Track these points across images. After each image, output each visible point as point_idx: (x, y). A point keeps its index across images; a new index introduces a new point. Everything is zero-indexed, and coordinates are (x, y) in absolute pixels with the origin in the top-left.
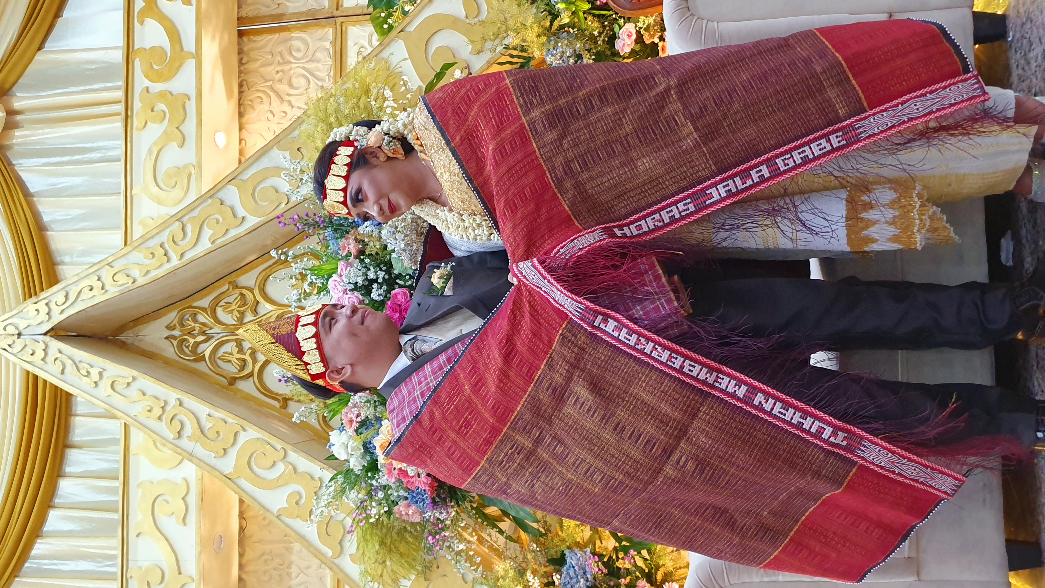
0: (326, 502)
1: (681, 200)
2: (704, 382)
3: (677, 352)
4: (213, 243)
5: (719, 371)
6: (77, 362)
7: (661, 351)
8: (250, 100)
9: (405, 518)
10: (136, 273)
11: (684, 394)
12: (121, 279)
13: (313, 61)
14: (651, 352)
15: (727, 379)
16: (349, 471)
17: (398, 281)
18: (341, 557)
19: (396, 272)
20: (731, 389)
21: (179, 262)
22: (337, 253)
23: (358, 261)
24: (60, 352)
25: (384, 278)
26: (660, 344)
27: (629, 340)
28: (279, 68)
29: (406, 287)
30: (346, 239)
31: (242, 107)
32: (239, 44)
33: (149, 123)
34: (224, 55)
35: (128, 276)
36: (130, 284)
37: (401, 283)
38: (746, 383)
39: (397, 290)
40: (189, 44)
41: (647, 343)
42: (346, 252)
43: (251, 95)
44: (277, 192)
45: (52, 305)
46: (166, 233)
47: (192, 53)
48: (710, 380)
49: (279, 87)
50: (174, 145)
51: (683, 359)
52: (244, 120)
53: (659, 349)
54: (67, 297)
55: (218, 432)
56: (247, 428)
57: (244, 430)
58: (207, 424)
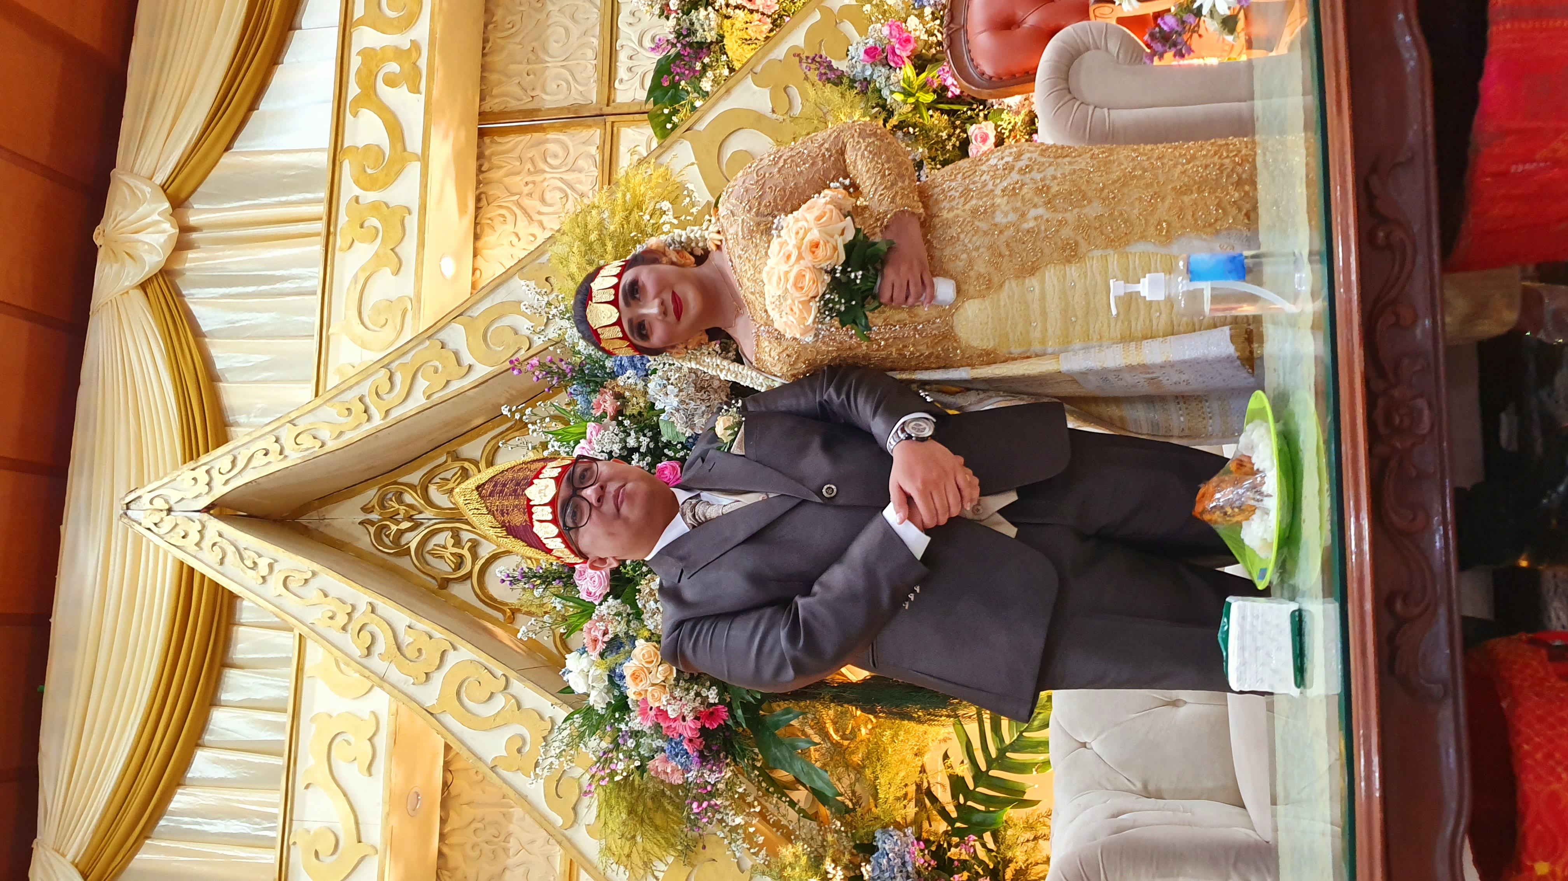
0: (558, 751)
4: (428, 397)
6: (242, 550)
8: (490, 219)
9: (663, 777)
10: (325, 434)
12: (306, 441)
13: (574, 171)
16: (591, 709)
17: (666, 451)
18: (573, 829)
19: (664, 439)
21: (382, 422)
23: (614, 423)
24: (220, 535)
25: (648, 445)
28: (529, 179)
29: (677, 459)
30: (601, 394)
31: (478, 227)
32: (479, 147)
33: (356, 242)
34: (458, 157)
35: (315, 438)
36: (317, 449)
37: (671, 453)
39: (665, 463)
40: (414, 143)
42: (601, 411)
43: (491, 212)
44: (516, 333)
45: (215, 473)
46: (369, 382)
47: (417, 155)
49: (527, 202)
50: (387, 271)
52: (480, 244)
54: (234, 463)
55: (420, 650)
56: (458, 646)
57: (455, 648)
58: (406, 639)
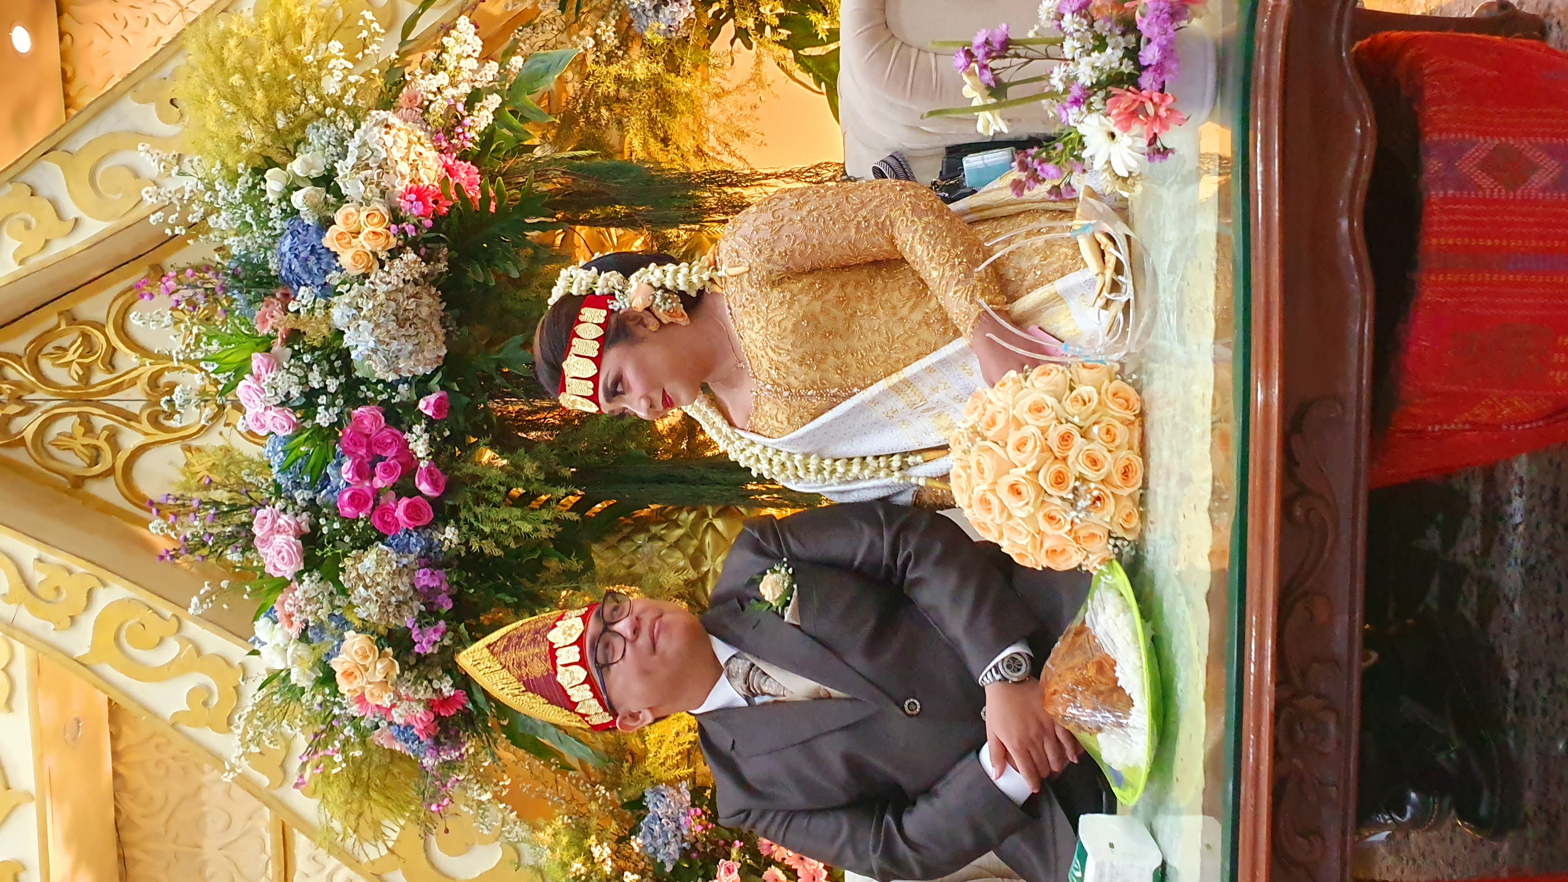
4: (22, 263)
17: (363, 388)
18: (283, 788)
19: (359, 373)
29: (378, 402)
37: (370, 395)
39: (362, 411)
42: (268, 328)
44: (137, 176)
55: (57, 589)
56: (109, 582)
57: (104, 585)
58: (38, 577)
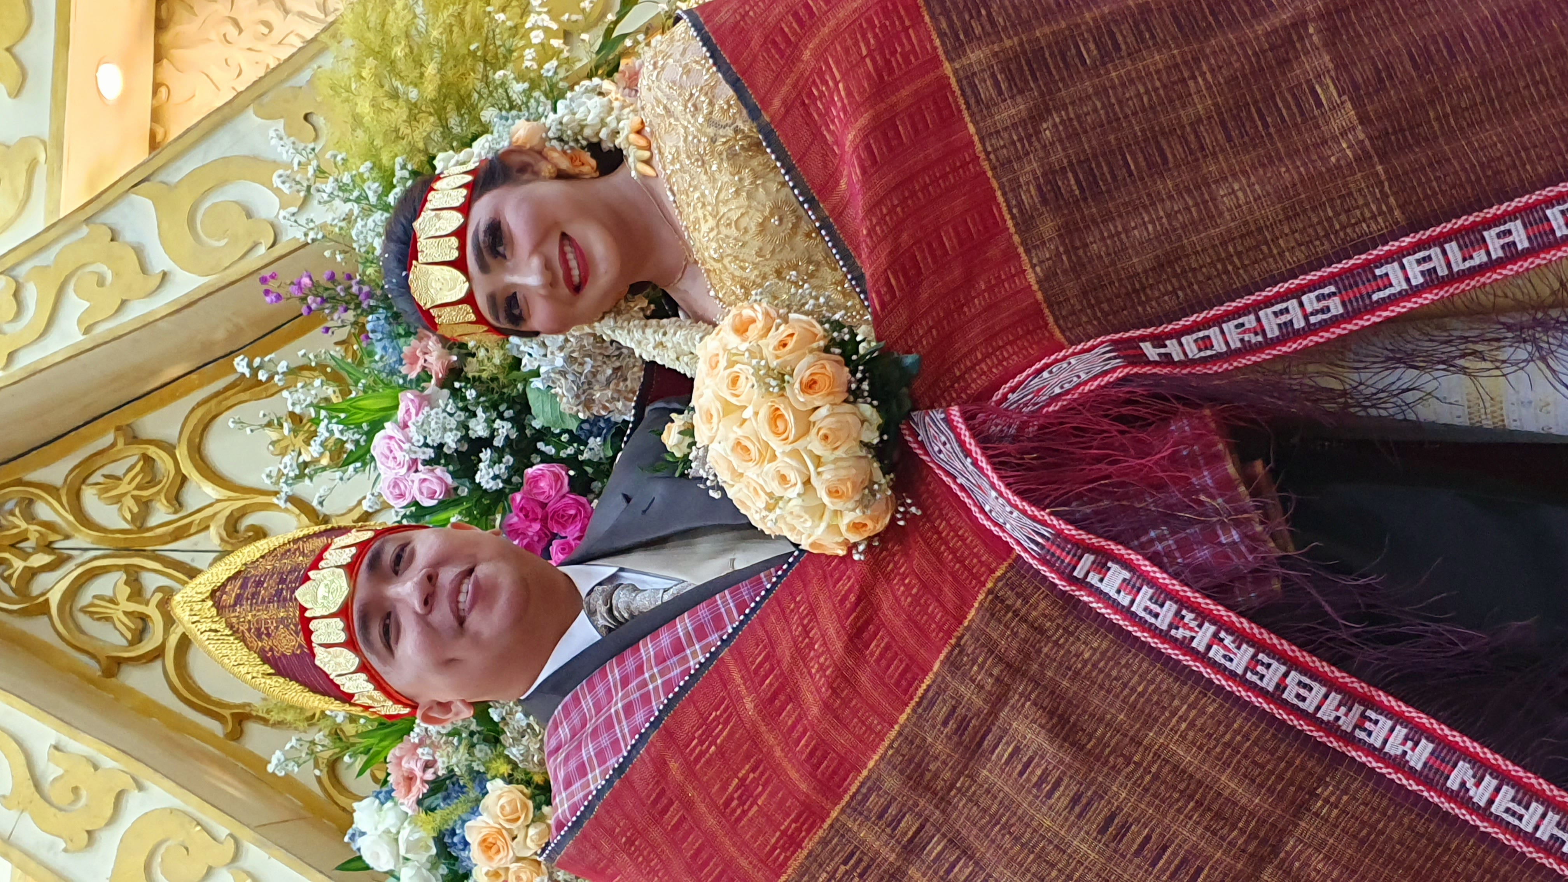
1: (1312, 287)
2: (1331, 728)
3: (1272, 651)
4: (87, 331)
5: (1369, 703)
7: (1232, 646)
11: (1279, 753)
14: (1209, 647)
15: (1385, 723)
17: (541, 445)
19: (537, 424)
20: (1394, 748)
21: (2, 374)
22: (393, 372)
23: (446, 392)
25: (507, 434)
26: (1231, 629)
27: (1156, 616)
29: (561, 460)
30: (420, 339)
37: (550, 450)
38: (1432, 736)
39: (538, 467)
41: (1200, 626)
42: (418, 369)
44: (249, 216)
48: (1346, 724)
51: (1283, 669)
53: (1228, 640)
55: (75, 790)
56: (147, 783)
57: (140, 787)
58: (51, 773)
